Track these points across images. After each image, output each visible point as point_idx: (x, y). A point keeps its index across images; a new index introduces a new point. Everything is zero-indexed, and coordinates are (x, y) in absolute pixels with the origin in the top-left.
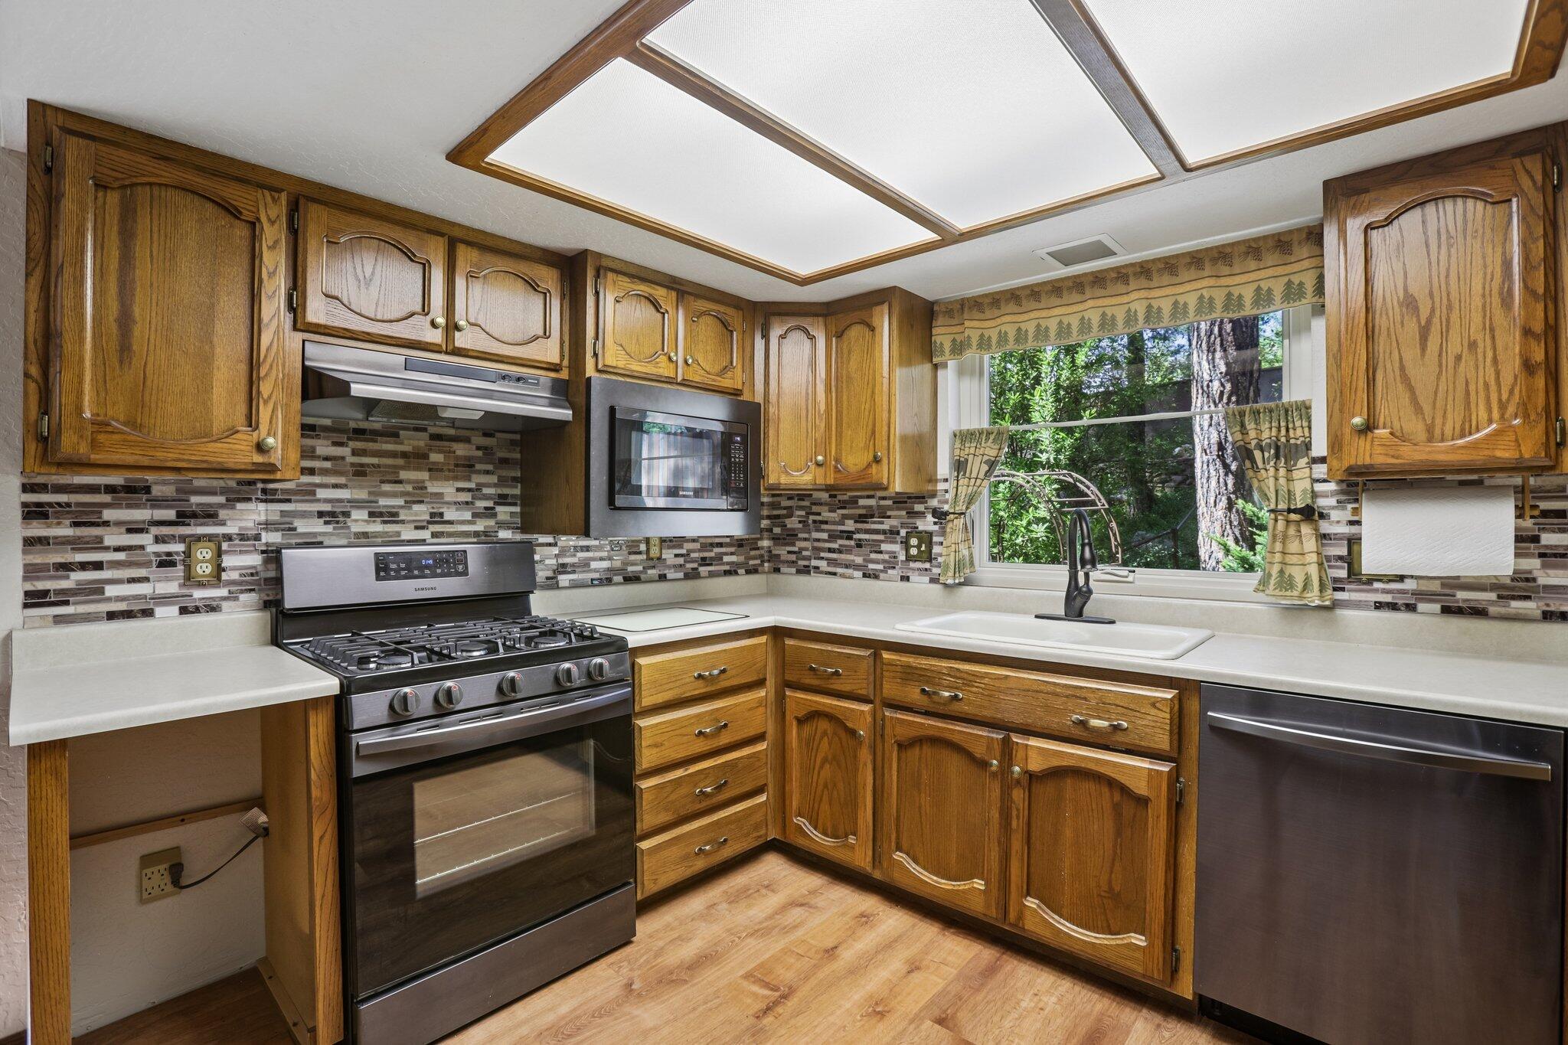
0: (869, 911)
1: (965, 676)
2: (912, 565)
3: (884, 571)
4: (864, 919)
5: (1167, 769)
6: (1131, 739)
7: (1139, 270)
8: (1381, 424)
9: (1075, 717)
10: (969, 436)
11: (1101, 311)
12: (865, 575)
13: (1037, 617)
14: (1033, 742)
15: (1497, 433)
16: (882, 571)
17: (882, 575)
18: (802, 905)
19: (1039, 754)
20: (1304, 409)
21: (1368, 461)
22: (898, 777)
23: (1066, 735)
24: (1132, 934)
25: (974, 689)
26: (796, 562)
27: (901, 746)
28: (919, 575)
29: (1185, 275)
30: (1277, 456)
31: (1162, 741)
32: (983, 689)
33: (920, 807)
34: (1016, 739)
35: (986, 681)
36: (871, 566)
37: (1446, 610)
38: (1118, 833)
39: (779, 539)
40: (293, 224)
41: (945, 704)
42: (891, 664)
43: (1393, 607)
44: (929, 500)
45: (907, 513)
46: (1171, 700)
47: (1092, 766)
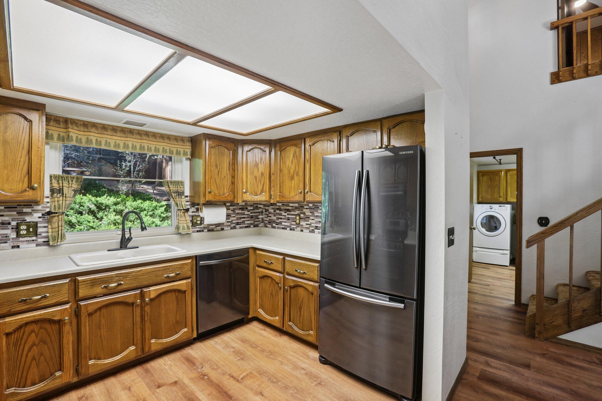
0: (81, 395)
1: (124, 275)
2: (21, 239)
4: (84, 398)
5: (190, 281)
6: (182, 276)
7: (145, 133)
9: (165, 276)
13: (108, 251)
14: (152, 288)
15: (228, 195)
19: (153, 291)
20: (182, 183)
21: (211, 199)
22: (89, 328)
23: (163, 282)
25: (128, 279)
27: (90, 315)
28: (27, 244)
30: (178, 195)
31: (189, 274)
32: (132, 277)
33: (101, 335)
34: (145, 290)
35: (133, 274)
37: (208, 231)
38: (178, 304)
41: (115, 289)
42: (84, 281)
43: (200, 231)
45: (17, 213)
47: (171, 288)
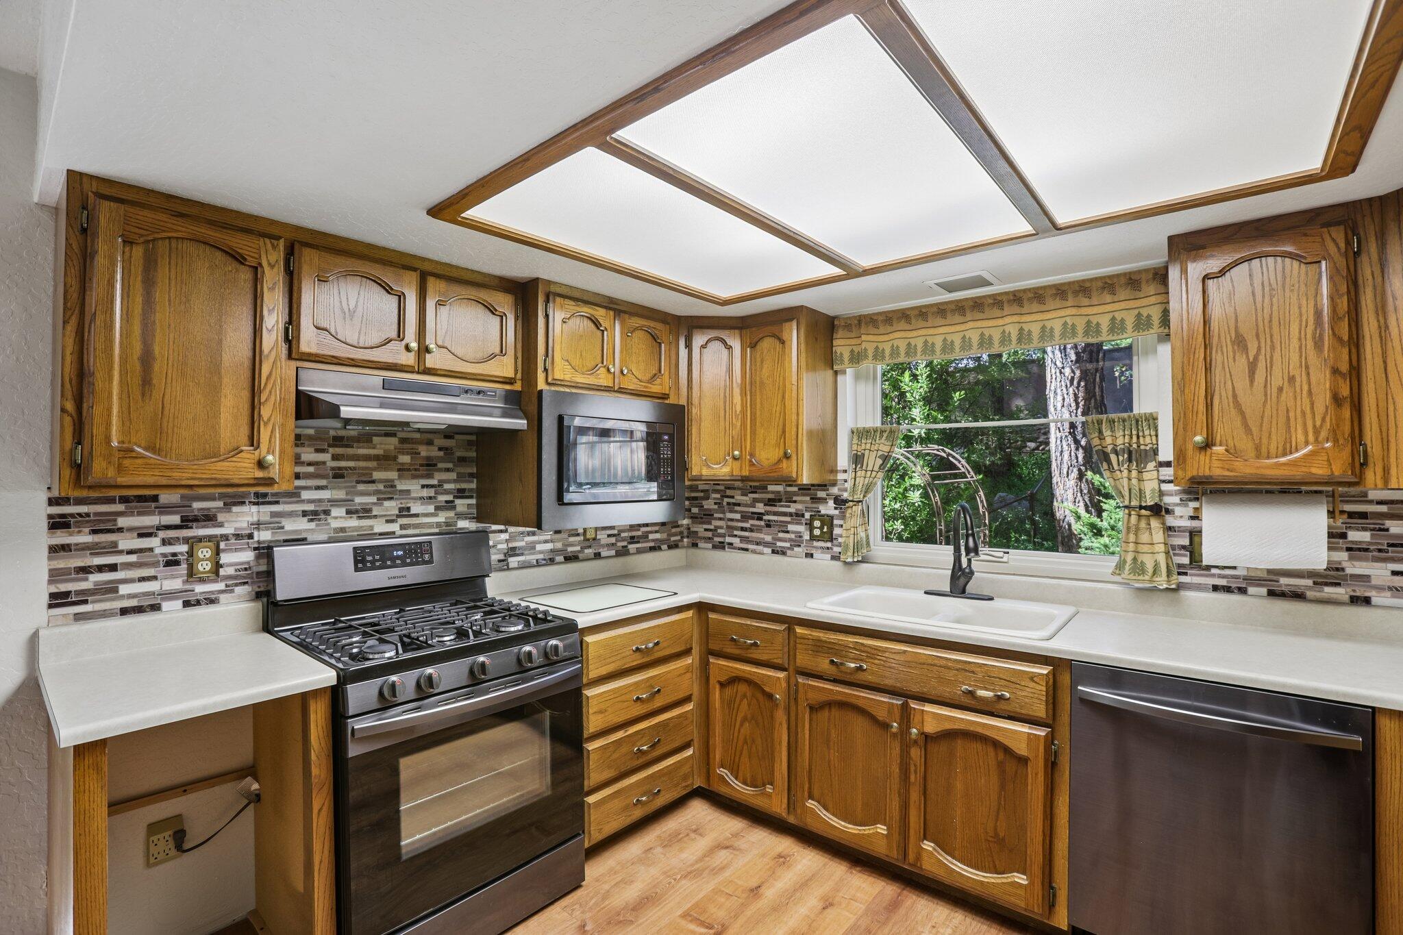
0: (785, 853)
1: (869, 650)
2: (815, 544)
3: (791, 548)
4: (782, 860)
5: (1043, 734)
6: (1014, 707)
7: (1012, 298)
8: (1218, 441)
9: (964, 687)
10: (865, 433)
11: (980, 331)
12: (773, 552)
13: (926, 593)
14: (928, 708)
15: (1312, 454)
16: (789, 548)
17: (789, 552)
18: (727, 848)
19: (934, 717)
20: (1152, 420)
21: (1207, 473)
22: (810, 736)
23: (957, 702)
24: (1015, 874)
25: (876, 661)
26: (713, 539)
27: (813, 709)
28: (822, 553)
29: (1051, 304)
30: (1130, 460)
31: (1040, 711)
32: (884, 661)
33: (829, 761)
34: (913, 704)
35: (887, 655)
36: (779, 544)
37: (1272, 594)
38: (1003, 787)
39: (696, 518)
40: (289, 267)
41: (851, 674)
42: (803, 638)
43: (1228, 589)
44: (830, 488)
45: (811, 498)
46: (1047, 675)
47: (979, 730)
